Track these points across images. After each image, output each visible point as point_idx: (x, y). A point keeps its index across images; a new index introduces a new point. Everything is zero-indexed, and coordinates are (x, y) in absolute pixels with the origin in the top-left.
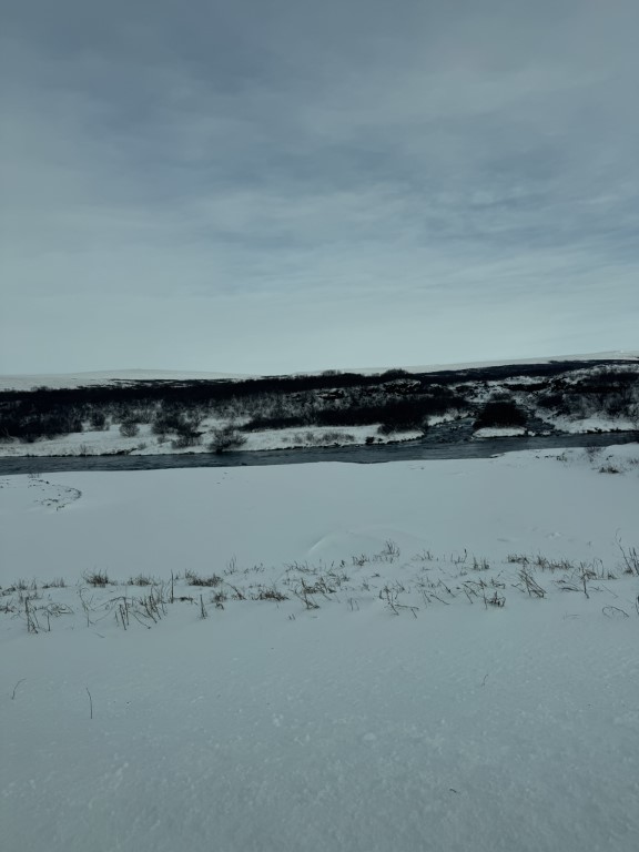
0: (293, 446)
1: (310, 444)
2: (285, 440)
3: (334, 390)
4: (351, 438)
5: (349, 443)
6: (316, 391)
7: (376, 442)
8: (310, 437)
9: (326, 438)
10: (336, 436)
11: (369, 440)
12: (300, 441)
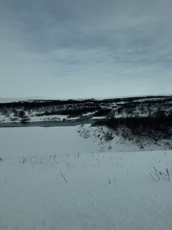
0: (43, 121)
1: (48, 120)
2: (41, 119)
3: (69, 105)
4: (59, 119)
5: (59, 120)
6: (65, 105)
7: (66, 120)
8: (48, 119)
9: (53, 119)
10: (55, 118)
11: (64, 119)
12: (45, 119)
